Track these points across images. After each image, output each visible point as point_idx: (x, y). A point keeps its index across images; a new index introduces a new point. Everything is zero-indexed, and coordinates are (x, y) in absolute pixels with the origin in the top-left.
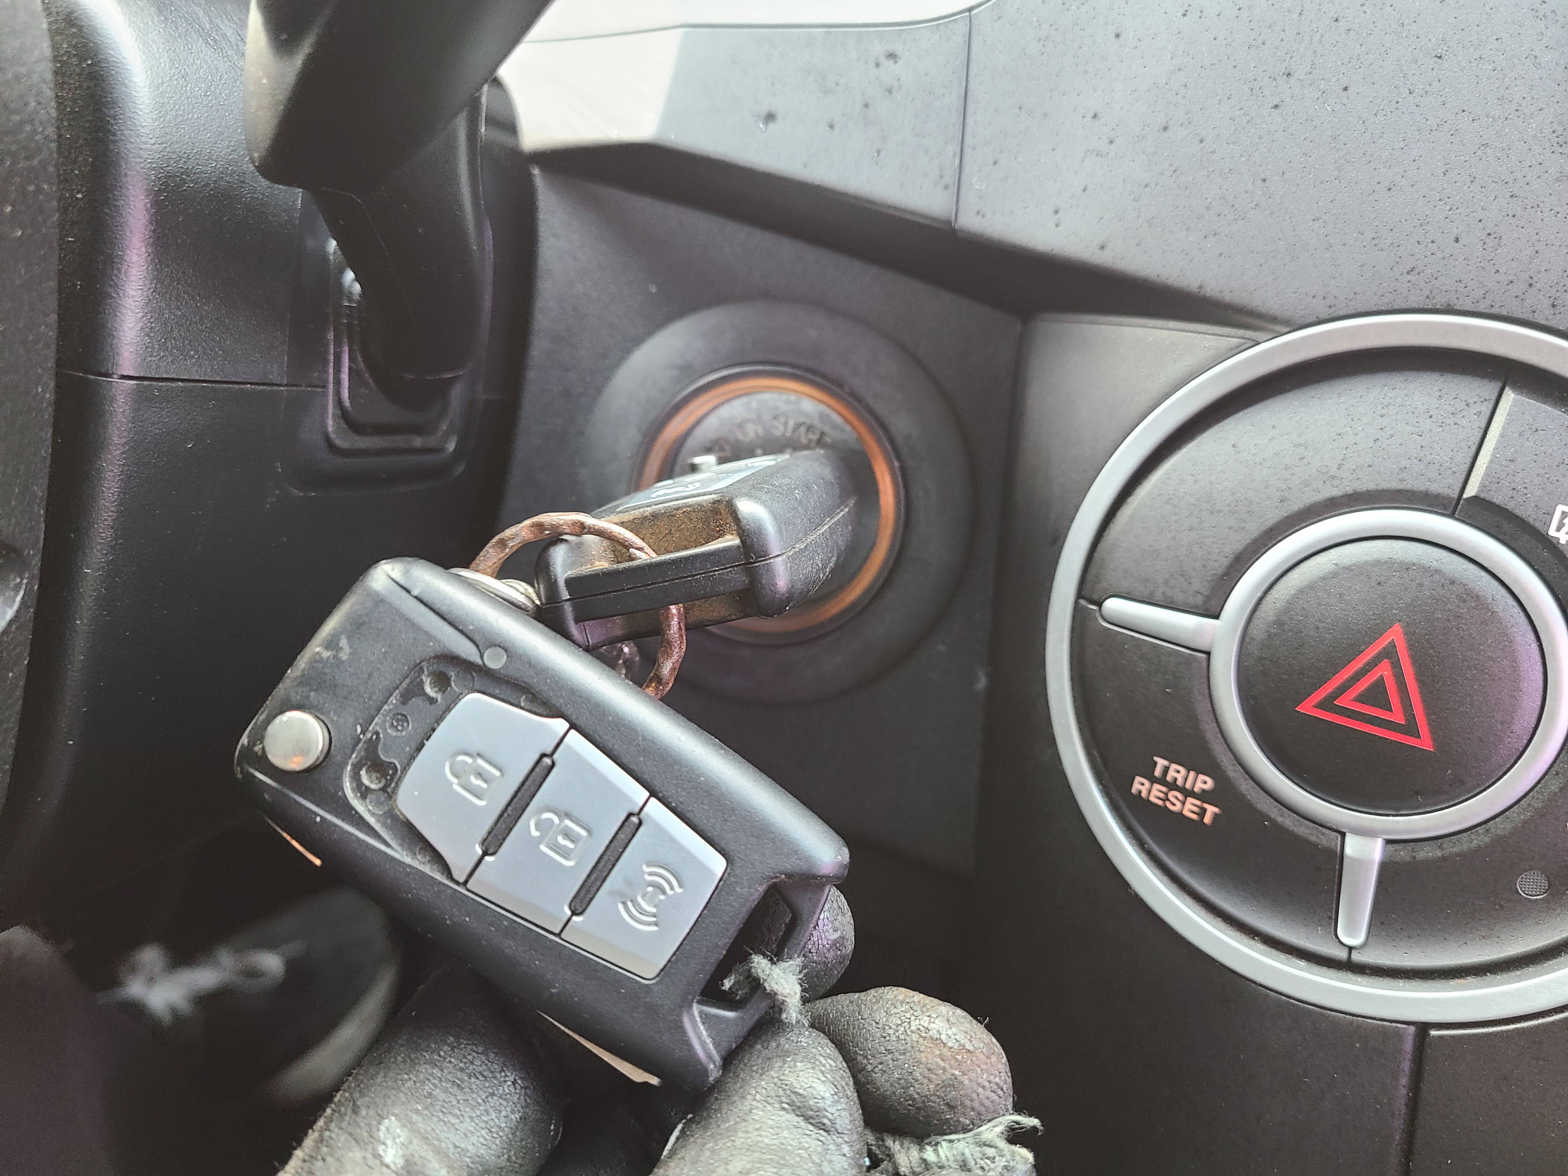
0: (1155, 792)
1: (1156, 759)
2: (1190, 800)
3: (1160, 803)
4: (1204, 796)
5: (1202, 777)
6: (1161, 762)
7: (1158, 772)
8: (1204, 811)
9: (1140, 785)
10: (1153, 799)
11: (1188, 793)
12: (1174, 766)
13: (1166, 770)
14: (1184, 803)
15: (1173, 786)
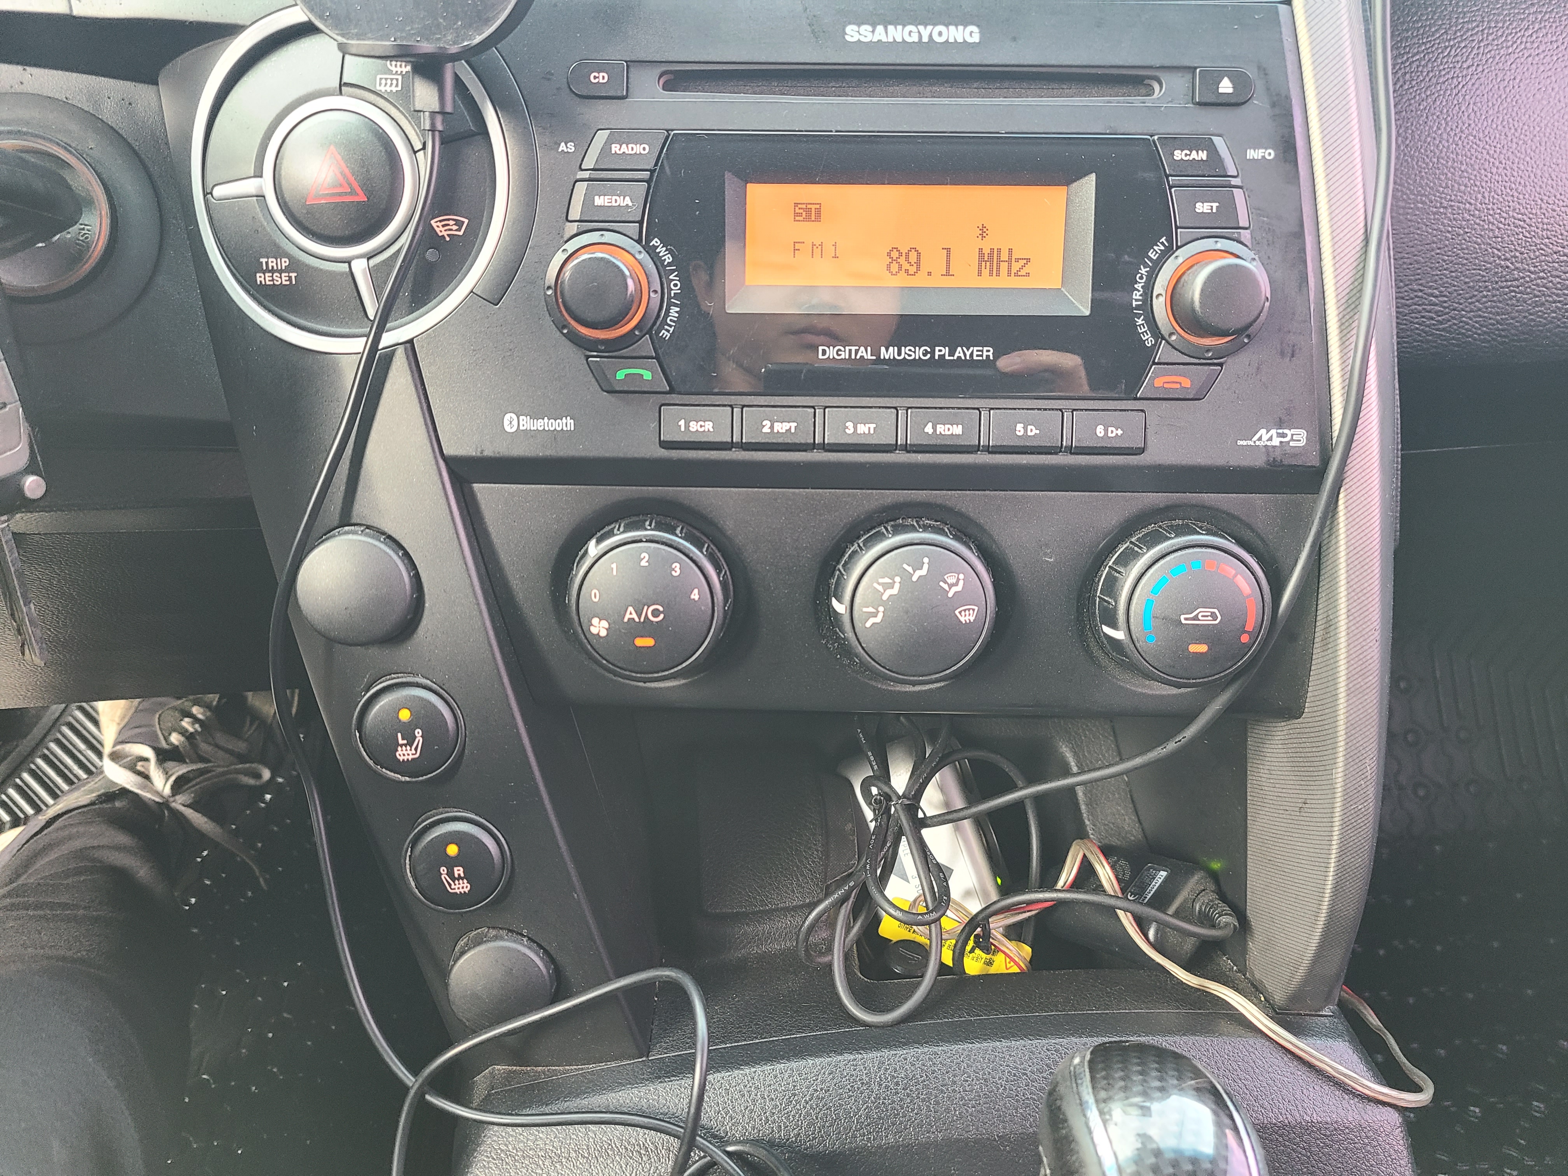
0: (267, 279)
1: (261, 260)
2: (283, 275)
3: (271, 283)
4: (288, 269)
5: (283, 260)
6: (264, 260)
7: (264, 268)
8: (290, 278)
9: (260, 278)
10: (268, 283)
11: (281, 272)
12: (270, 260)
13: (267, 263)
14: (281, 277)
15: (273, 271)
